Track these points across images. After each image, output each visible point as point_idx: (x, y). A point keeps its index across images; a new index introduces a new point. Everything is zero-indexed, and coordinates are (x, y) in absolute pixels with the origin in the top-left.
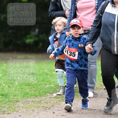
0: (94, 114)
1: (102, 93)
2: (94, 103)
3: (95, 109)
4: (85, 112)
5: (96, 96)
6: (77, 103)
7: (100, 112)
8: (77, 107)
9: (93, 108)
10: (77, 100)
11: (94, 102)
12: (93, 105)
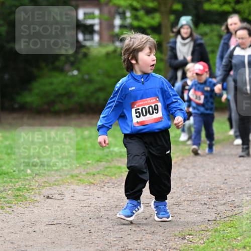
0: (57, 232)
1: (74, 192)
2: (57, 210)
3: (59, 222)
4: (40, 230)
5: (62, 198)
6: (24, 212)
7: (70, 228)
8: (24, 220)
9: (55, 222)
10: (23, 206)
11: (57, 208)
12: (55, 214)
